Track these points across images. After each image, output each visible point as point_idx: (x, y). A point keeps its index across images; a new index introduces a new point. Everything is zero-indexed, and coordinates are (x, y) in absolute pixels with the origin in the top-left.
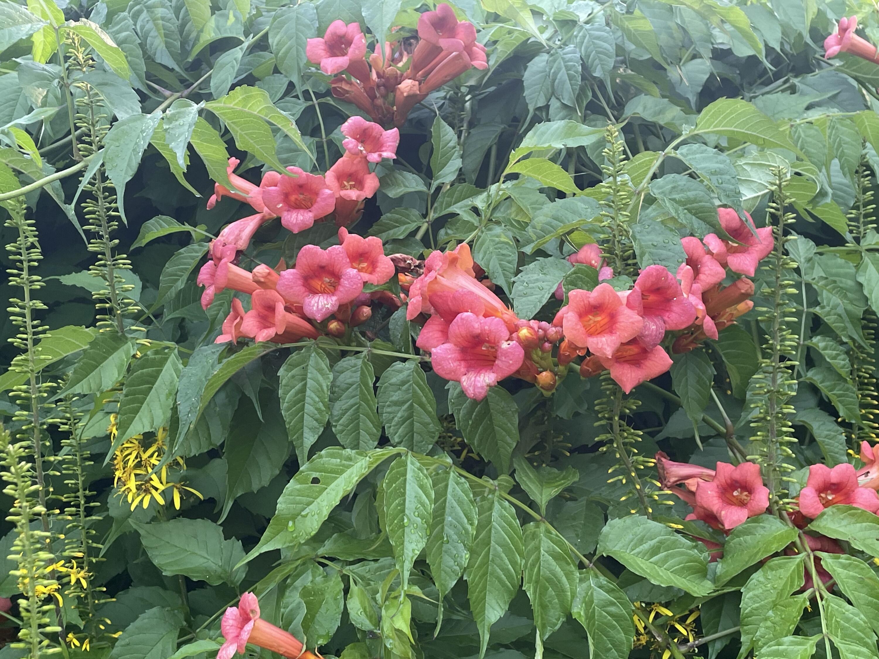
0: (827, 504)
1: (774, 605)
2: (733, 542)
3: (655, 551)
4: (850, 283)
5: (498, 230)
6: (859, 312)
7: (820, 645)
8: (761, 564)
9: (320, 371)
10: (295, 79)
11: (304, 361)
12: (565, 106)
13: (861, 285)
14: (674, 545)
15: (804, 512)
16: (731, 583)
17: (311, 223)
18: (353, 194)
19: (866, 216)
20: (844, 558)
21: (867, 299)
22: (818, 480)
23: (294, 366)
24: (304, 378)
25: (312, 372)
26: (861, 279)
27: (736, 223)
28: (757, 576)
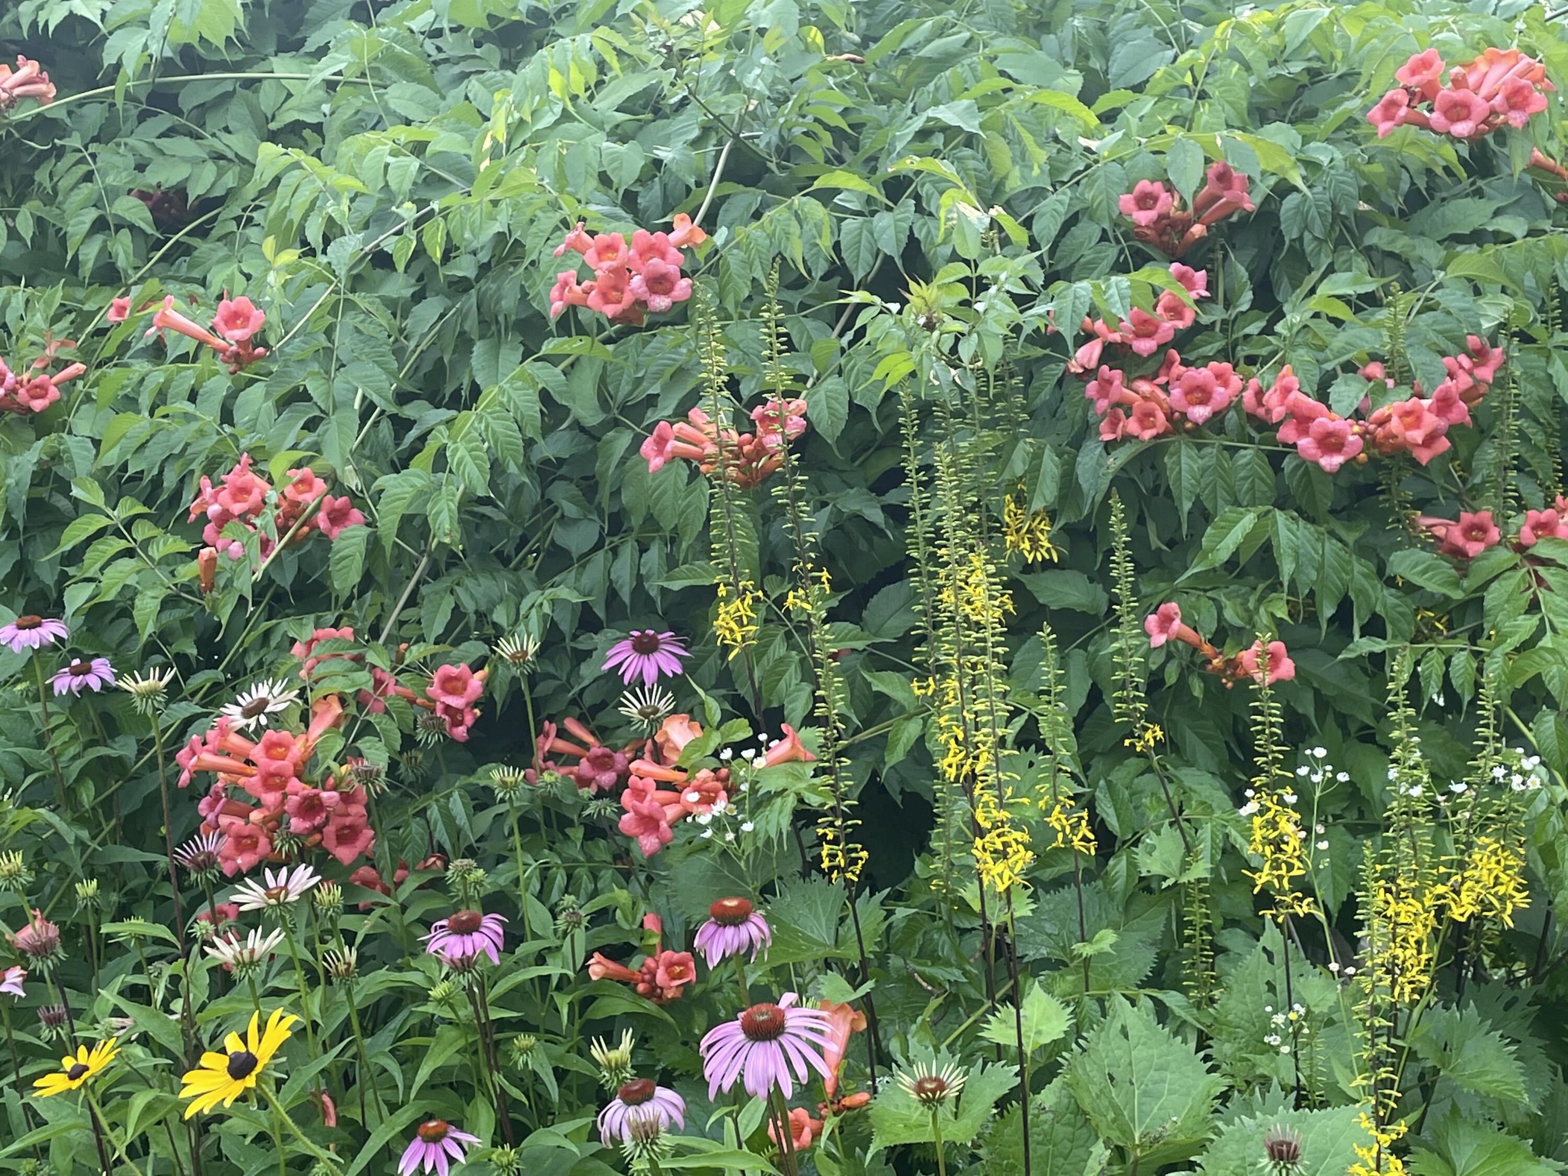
0: (1538, 537)
1: (1507, 601)
2: (1475, 565)
3: (1424, 572)
4: (1542, 374)
5: (1301, 351)
6: (1550, 396)
7: (1542, 620)
8: (1496, 577)
9: (1191, 458)
10: (1106, 226)
11: (1178, 452)
12: (1316, 238)
13: (1550, 376)
14: (1438, 567)
15: (1524, 542)
16: (1475, 591)
17: (1155, 348)
18: (1180, 325)
19: (1554, 319)
20: (1553, 570)
21: (1555, 388)
22: (1532, 522)
23: (1172, 455)
24: (1179, 464)
25: (1184, 459)
26: (1550, 371)
27: (1478, 347)
28: (1495, 585)
